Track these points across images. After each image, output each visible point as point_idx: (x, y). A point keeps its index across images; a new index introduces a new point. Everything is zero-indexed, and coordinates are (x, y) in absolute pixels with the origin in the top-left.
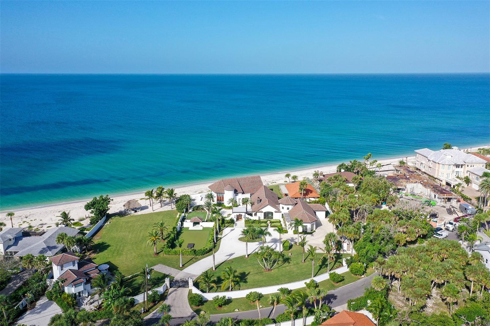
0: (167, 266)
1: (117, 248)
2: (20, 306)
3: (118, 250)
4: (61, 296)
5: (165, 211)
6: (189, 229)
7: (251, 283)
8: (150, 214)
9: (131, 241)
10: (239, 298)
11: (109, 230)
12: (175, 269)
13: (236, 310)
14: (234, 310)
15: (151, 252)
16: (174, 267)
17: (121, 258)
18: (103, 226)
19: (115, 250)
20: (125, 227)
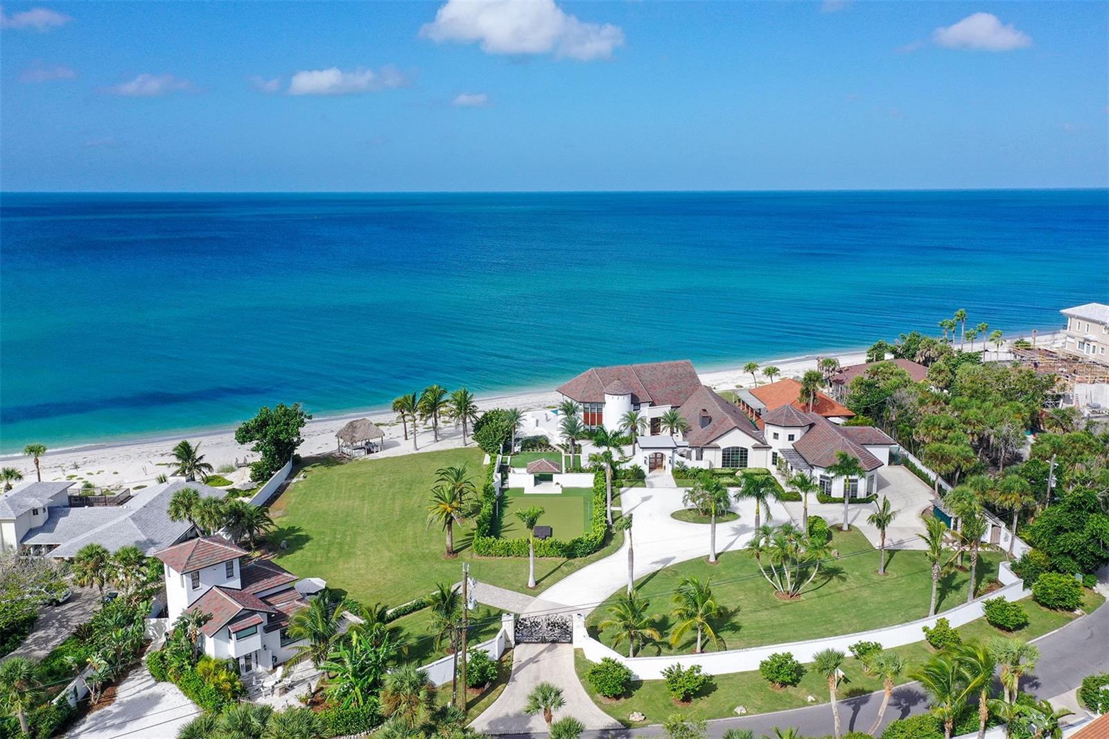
0: (490, 584)
1: (335, 538)
2: (68, 698)
3: (340, 543)
4: (193, 665)
5: (448, 451)
6: (526, 492)
7: (753, 631)
8: (410, 456)
9: (372, 521)
10: (735, 674)
11: (305, 494)
12: (516, 593)
13: (738, 710)
14: (732, 709)
15: (434, 548)
16: (510, 587)
17: (352, 564)
18: (288, 484)
19: (331, 544)
20: (349, 487)
